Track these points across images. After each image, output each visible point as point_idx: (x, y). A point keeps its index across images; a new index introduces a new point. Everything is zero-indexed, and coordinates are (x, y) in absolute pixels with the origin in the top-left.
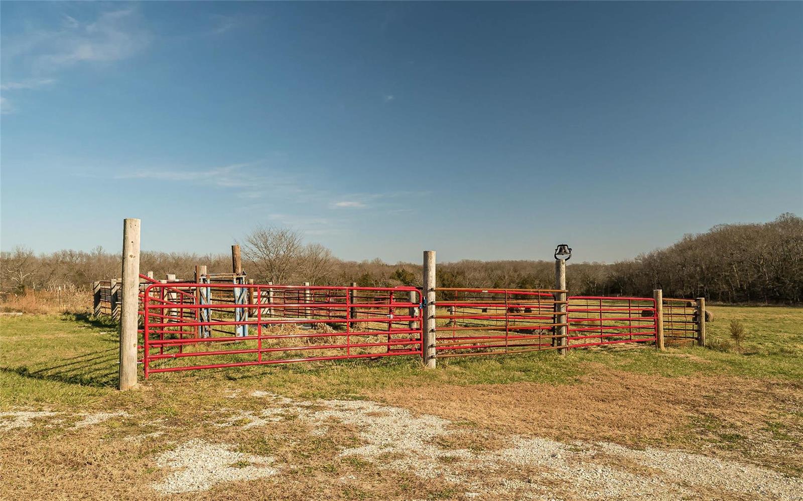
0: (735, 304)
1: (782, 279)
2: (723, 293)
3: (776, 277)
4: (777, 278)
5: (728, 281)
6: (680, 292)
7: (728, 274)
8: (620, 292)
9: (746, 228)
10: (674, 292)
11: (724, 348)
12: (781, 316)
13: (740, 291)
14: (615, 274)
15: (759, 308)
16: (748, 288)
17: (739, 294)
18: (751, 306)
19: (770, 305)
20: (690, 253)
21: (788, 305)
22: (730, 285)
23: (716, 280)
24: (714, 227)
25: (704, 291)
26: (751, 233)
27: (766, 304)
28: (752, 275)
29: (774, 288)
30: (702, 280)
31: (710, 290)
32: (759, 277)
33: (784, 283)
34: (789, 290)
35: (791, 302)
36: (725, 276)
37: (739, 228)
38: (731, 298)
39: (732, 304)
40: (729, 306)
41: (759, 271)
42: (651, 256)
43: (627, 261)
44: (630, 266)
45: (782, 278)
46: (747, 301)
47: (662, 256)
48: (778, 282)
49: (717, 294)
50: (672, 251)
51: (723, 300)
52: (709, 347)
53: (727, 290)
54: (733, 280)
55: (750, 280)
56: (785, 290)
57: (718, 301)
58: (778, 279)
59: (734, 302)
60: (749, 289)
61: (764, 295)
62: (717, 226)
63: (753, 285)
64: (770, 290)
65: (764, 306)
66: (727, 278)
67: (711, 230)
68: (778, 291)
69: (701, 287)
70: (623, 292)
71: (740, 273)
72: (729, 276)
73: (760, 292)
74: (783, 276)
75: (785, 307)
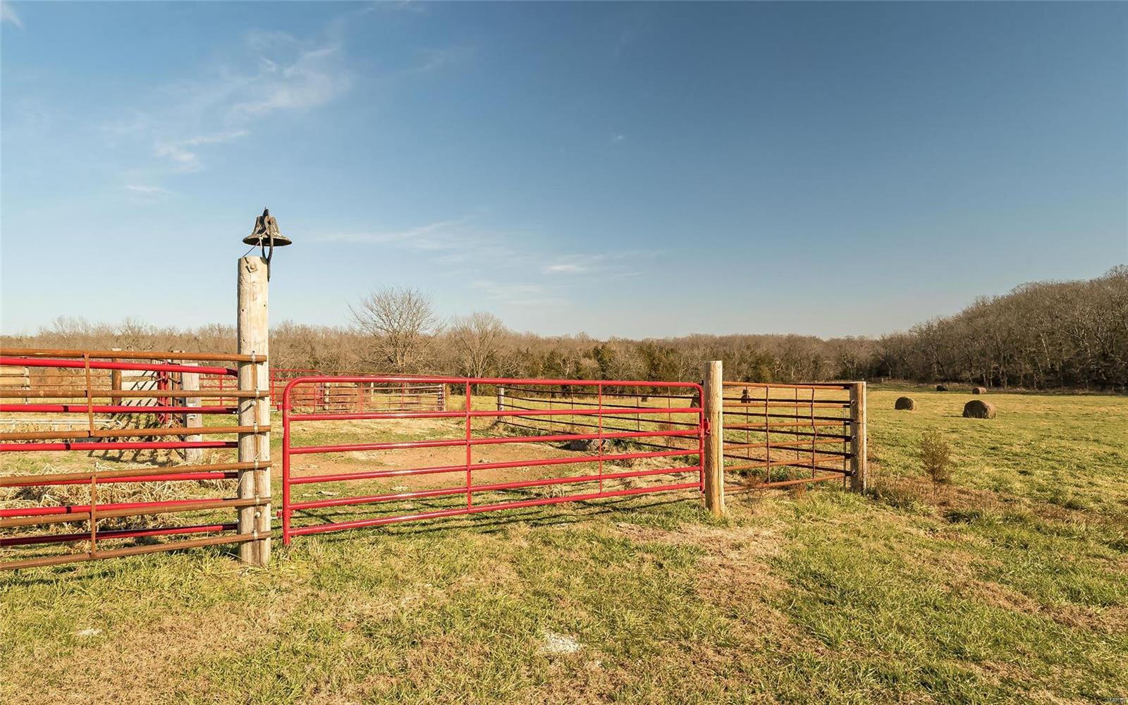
0: (1042, 391)
1: (1111, 357)
2: (1025, 376)
3: (1102, 352)
4: (1104, 354)
5: (1033, 359)
6: (967, 375)
7: (1034, 349)
8: (888, 375)
9: (1062, 287)
10: (959, 374)
11: (899, 501)
12: (1103, 409)
13: (1049, 373)
14: (882, 351)
15: (1075, 396)
16: (1063, 369)
17: (1049, 378)
18: (1063, 394)
19: (1092, 392)
20: (981, 321)
21: (1118, 392)
22: (1036, 365)
23: (1016, 359)
24: (1018, 287)
25: (999, 372)
26: (1067, 294)
27: (1087, 391)
28: (1068, 351)
29: (1098, 369)
30: (996, 358)
31: (1007, 371)
32: (1078, 354)
33: (1113, 362)
34: (1121, 371)
35: (1123, 388)
36: (1030, 352)
37: (1051, 287)
38: (1038, 383)
39: (1039, 391)
40: (1034, 394)
41: (1077, 346)
42: (930, 328)
43: (899, 333)
44: (901, 340)
45: (1110, 354)
46: (1060, 386)
47: (945, 326)
48: (1105, 360)
49: (1018, 377)
50: (958, 320)
51: (1025, 386)
52: (874, 495)
53: (1031, 372)
54: (1040, 358)
55: (1066, 358)
56: (1115, 371)
57: (1019, 387)
58: (1104, 356)
59: (1040, 388)
60: (1064, 371)
61: (1084, 379)
62: (1022, 285)
63: (1068, 364)
64: (1094, 371)
65: (1083, 394)
66: (1032, 355)
67: (1014, 290)
68: (1104, 373)
69: (996, 368)
70: (892, 374)
71: (1050, 348)
72: (1034, 352)
73: (1078, 374)
74: (1112, 352)
75: (1115, 395)
